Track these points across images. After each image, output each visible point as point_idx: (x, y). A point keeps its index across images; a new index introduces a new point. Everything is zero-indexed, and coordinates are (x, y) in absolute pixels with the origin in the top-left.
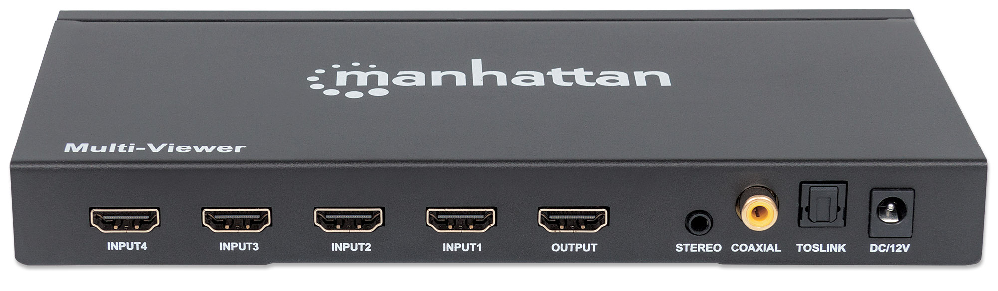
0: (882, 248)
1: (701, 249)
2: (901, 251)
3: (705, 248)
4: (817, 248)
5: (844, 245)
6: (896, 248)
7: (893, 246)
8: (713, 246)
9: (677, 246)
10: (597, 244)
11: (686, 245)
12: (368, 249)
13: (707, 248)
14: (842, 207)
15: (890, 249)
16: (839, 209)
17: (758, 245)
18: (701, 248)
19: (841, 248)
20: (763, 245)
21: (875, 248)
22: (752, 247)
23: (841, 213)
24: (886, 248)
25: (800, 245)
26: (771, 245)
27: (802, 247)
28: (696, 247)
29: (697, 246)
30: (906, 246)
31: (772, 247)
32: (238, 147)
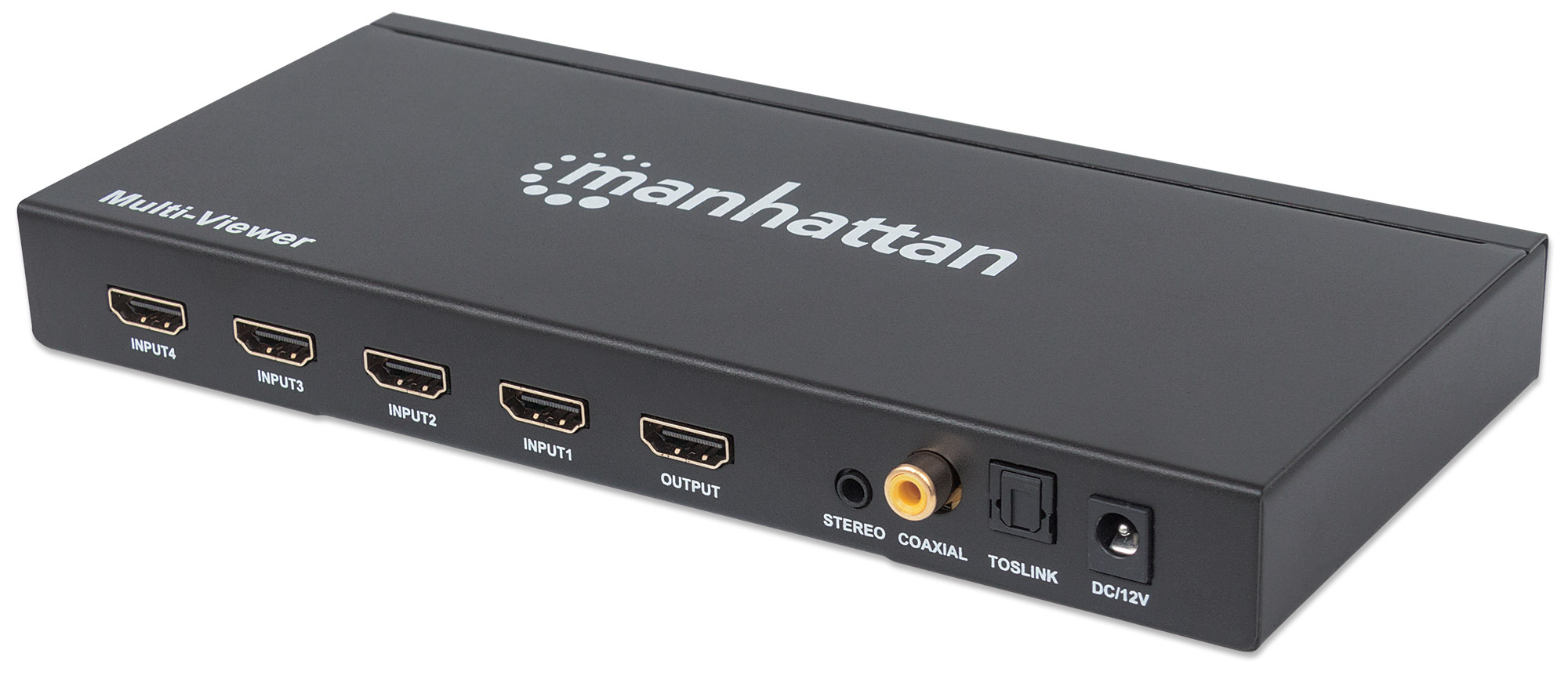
0: (1110, 591)
1: (857, 530)
2: (1136, 603)
3: (863, 530)
4: (1017, 568)
5: (1056, 573)
6: (1129, 597)
7: (1124, 591)
8: (873, 529)
9: (825, 516)
10: (719, 488)
11: (838, 519)
12: (432, 423)
13: (866, 530)
14: (1048, 512)
15: (1121, 595)
16: (1043, 515)
17: (934, 542)
18: (858, 527)
19: (1050, 576)
20: (942, 545)
21: (1099, 588)
22: (926, 545)
23: (1046, 522)
24: (1115, 592)
25: (993, 558)
26: (952, 547)
27: (996, 561)
28: (850, 525)
29: (852, 523)
30: (1144, 597)
31: (954, 551)
32: (305, 240)
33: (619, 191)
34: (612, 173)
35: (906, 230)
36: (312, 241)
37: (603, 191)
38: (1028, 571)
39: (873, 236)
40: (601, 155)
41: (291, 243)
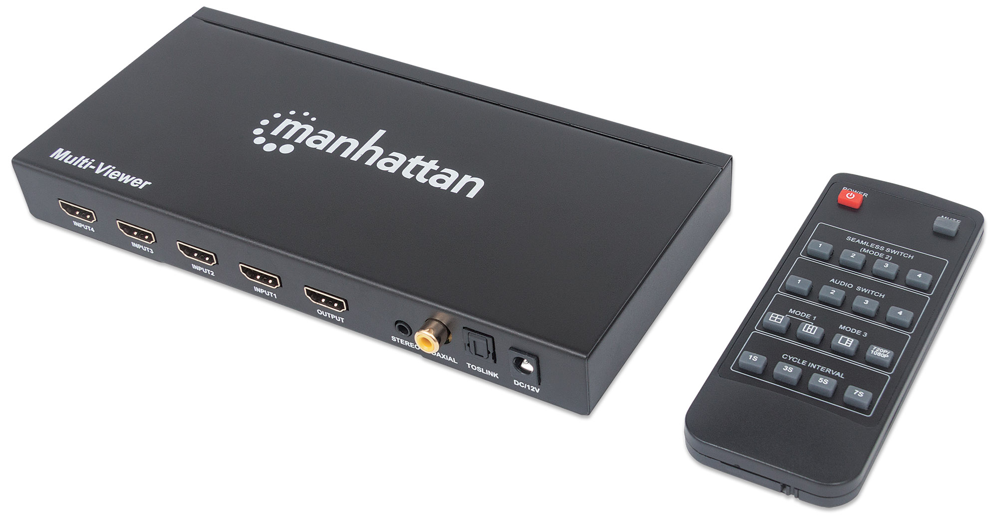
0: (522, 385)
1: (407, 344)
2: (534, 391)
3: (410, 345)
4: (480, 370)
5: (497, 374)
6: (531, 388)
7: (528, 386)
8: (414, 345)
9: (392, 337)
10: (344, 319)
11: (398, 339)
12: (212, 274)
14: (491, 352)
15: (527, 387)
16: (489, 352)
17: (442, 354)
19: (495, 375)
20: (446, 356)
21: (517, 383)
22: (438, 355)
23: (491, 355)
24: (524, 385)
25: (469, 364)
26: (450, 357)
27: (470, 366)
29: (405, 342)
30: (537, 389)
31: (451, 359)
32: (146, 183)
33: (299, 140)
34: (298, 125)
35: (433, 165)
36: (150, 183)
37: (291, 141)
38: (485, 371)
39: (418, 169)
40: (292, 113)
41: (140, 185)
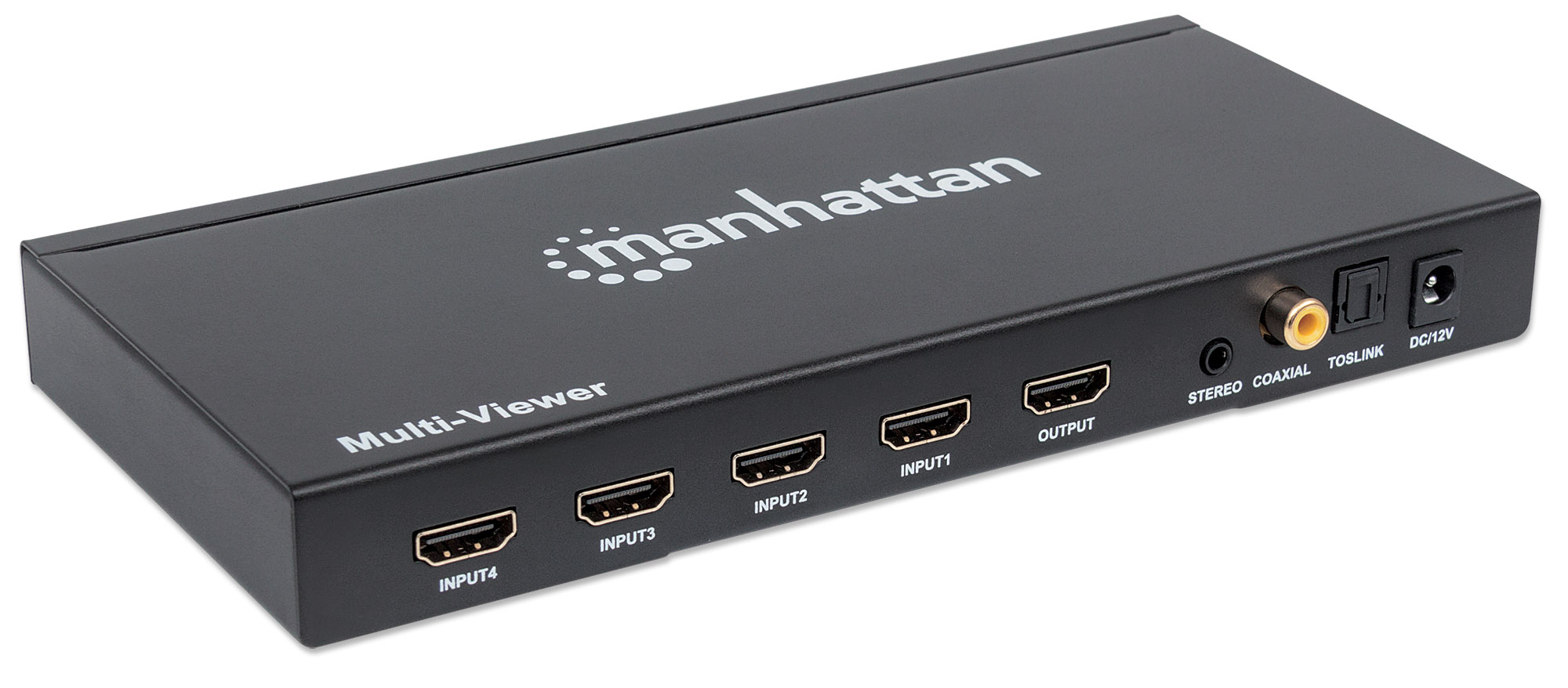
0: (1424, 340)
1: (1218, 394)
2: (1444, 339)
3: (1223, 392)
4: (1351, 358)
5: (1382, 346)
7: (1435, 334)
8: (1232, 386)
9: (1190, 397)
10: (1094, 418)
11: (1201, 393)
12: (803, 500)
13: (1226, 390)
14: (1383, 294)
15: (1432, 339)
16: (1379, 298)
17: (1284, 371)
18: (1219, 392)
19: (1377, 351)
20: (1290, 371)
21: (1417, 341)
22: (1277, 377)
23: (1381, 302)
24: (1427, 339)
25: (1331, 359)
26: (1299, 368)
27: (1335, 361)
28: (1212, 393)
29: (1214, 391)
30: (1449, 331)
31: (1301, 370)
32: (595, 387)
36: (603, 384)
38: (1360, 356)
41: (593, 393)
